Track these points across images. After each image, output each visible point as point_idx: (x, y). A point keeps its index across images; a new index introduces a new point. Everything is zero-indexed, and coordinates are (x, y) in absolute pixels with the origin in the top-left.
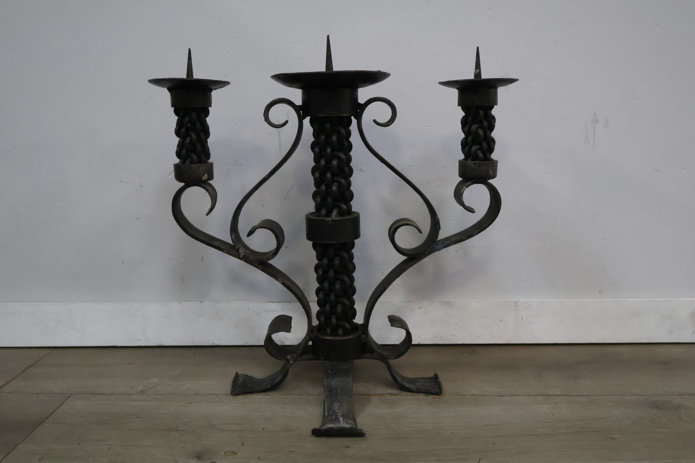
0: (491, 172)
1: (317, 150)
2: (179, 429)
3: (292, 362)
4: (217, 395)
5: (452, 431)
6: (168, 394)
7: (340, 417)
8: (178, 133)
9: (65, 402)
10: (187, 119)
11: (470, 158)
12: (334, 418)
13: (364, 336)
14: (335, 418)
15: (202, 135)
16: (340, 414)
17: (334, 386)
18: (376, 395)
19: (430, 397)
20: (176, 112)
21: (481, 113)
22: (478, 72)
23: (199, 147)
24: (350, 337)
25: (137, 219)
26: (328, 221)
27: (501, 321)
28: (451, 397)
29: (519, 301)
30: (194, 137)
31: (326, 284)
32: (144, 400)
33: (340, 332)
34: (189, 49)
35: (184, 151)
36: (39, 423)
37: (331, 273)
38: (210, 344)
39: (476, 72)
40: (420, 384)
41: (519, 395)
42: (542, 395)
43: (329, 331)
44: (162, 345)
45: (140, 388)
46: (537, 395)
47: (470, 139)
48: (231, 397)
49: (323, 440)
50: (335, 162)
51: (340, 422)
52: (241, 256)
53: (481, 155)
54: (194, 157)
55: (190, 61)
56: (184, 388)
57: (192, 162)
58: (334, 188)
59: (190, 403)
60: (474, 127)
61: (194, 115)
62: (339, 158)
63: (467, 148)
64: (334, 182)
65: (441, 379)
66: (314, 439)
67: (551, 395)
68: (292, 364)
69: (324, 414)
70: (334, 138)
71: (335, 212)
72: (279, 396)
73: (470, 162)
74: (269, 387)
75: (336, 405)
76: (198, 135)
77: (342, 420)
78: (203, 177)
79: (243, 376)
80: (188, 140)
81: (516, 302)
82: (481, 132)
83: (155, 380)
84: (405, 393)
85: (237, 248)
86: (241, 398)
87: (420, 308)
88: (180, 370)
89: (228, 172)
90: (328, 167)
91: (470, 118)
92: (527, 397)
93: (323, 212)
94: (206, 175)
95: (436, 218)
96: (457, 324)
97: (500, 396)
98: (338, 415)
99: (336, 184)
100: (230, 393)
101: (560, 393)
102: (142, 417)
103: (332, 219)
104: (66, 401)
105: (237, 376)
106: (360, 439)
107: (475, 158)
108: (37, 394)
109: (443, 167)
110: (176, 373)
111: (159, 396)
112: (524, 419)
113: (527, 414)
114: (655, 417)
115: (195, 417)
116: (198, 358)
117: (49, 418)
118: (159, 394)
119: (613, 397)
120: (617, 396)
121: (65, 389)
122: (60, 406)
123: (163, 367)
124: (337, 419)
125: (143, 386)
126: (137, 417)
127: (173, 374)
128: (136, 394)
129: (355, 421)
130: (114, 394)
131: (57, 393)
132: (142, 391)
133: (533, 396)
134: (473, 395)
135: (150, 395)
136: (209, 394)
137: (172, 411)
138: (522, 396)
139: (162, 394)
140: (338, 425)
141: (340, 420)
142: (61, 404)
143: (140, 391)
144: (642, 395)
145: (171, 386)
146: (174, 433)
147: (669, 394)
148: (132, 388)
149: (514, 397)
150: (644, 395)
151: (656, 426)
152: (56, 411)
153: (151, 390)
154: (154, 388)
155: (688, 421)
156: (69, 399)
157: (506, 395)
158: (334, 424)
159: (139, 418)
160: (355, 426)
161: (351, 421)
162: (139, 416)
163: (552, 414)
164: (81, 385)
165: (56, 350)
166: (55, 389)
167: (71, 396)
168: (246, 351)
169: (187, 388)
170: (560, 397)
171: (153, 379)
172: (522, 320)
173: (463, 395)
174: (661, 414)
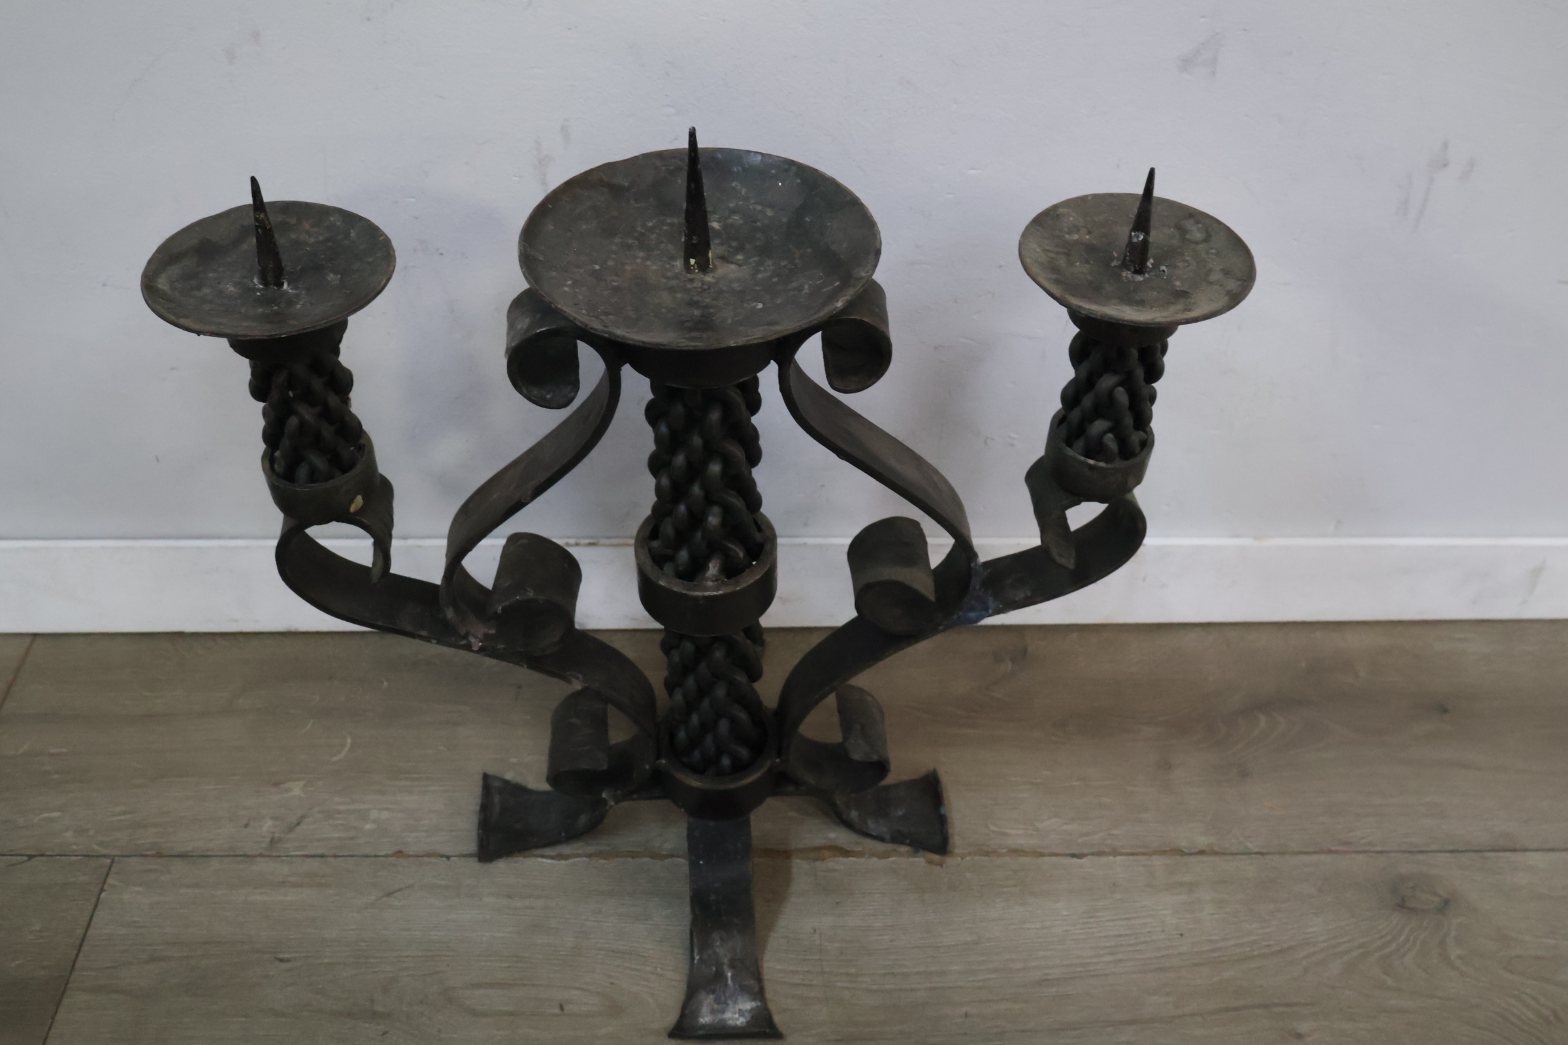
2: (378, 1008)
3: (613, 803)
4: (448, 857)
6: (335, 856)
7: (725, 967)
8: (258, 392)
9: (103, 895)
10: (281, 376)
11: (1080, 444)
12: (713, 972)
14: (717, 971)
16: (726, 960)
17: (713, 891)
18: (803, 852)
19: (921, 859)
22: (1140, 239)
23: (327, 432)
24: (748, 780)
26: (696, 599)
28: (967, 858)
30: (309, 417)
32: (282, 884)
33: (726, 761)
34: (253, 180)
36: (59, 987)
37: (703, 668)
39: (1135, 241)
40: (900, 812)
41: (1115, 852)
42: (1163, 853)
44: (293, 629)
45: (268, 825)
46: (1154, 853)
48: (478, 865)
50: (716, 467)
51: (726, 985)
52: (475, 648)
53: (1110, 440)
56: (368, 827)
57: (313, 477)
58: (713, 518)
59: (389, 895)
60: (1107, 382)
61: (301, 370)
62: (727, 461)
64: (711, 504)
65: (945, 779)
68: (611, 807)
69: (692, 958)
70: (714, 416)
71: (713, 568)
72: (587, 859)
73: (1078, 457)
75: (717, 939)
76: (318, 404)
77: (732, 977)
78: (350, 507)
79: (499, 784)
80: (293, 421)
82: (1121, 395)
83: (296, 789)
84: (869, 845)
85: (462, 633)
86: (501, 865)
88: (349, 741)
90: (695, 470)
92: (1131, 858)
94: (359, 498)
97: (1073, 856)
98: (723, 964)
99: (715, 509)
100: (473, 847)
101: (1202, 841)
102: (288, 960)
103: (706, 592)
104: (102, 890)
105: (487, 781)
106: (771, 1041)
107: (1095, 450)
108: (31, 857)
109: (1001, 267)
110: (342, 756)
111: (315, 864)
112: (1120, 956)
113: (1126, 935)
114: (1393, 946)
115: (407, 957)
116: (386, 684)
117: (78, 965)
118: (313, 852)
119: (1315, 858)
120: (1323, 857)
121: (92, 833)
122: (94, 910)
123: (309, 727)
124: (719, 976)
125: (272, 818)
126: (276, 959)
127: (335, 759)
128: (261, 855)
129: (759, 979)
130: (209, 853)
131: (76, 850)
132: (272, 841)
133: (1144, 854)
134: (1015, 852)
135: (294, 859)
136: (428, 855)
137: (351, 932)
138: (1122, 854)
139: (320, 852)
140: (723, 998)
141: (727, 980)
142: (94, 900)
143: (268, 840)
144: (1378, 852)
145: (337, 816)
146: (367, 1025)
147: (1433, 847)
148: (246, 826)
149: (1104, 860)
150: (1381, 852)
151: (1390, 981)
152: (88, 934)
153: (292, 836)
154: (298, 827)
155: (1458, 963)
156: (110, 881)
157: (1086, 851)
158: (713, 992)
159: (281, 960)
160: (759, 1004)
161: (752, 982)
162: (281, 956)
163: (1180, 932)
164: (124, 813)
165: (39, 643)
166: (69, 836)
167: (110, 868)
169: (374, 826)
170: (1203, 858)
171: (291, 784)
172: (1144, 581)
173: (994, 852)
174: (1406, 933)
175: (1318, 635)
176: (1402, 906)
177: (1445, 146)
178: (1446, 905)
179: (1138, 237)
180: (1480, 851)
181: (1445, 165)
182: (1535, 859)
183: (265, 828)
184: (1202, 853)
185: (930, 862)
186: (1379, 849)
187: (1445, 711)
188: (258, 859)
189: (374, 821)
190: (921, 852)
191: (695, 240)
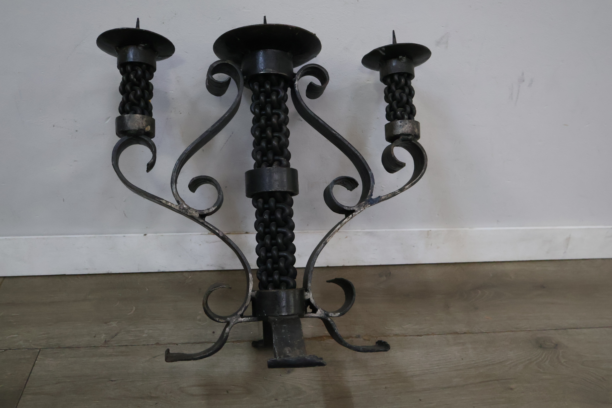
2: (153, 395)
4: (177, 344)
6: (132, 345)
9: (36, 362)
27: (414, 246)
29: (431, 230)
31: (267, 241)
32: (111, 355)
36: (20, 394)
38: (157, 271)
41: (433, 334)
42: (451, 334)
44: (110, 272)
45: (103, 337)
47: (394, 103)
53: (406, 116)
56: (144, 335)
59: (154, 357)
67: (457, 333)
72: (233, 343)
81: (428, 231)
83: (114, 324)
87: (346, 237)
88: (134, 308)
92: (439, 335)
96: (376, 250)
97: (418, 336)
100: (186, 341)
101: (465, 330)
102: (115, 381)
104: (36, 360)
108: (5, 350)
110: (132, 313)
111: (123, 349)
112: (440, 367)
113: (442, 360)
114: (540, 359)
115: (164, 377)
116: (147, 289)
117: (27, 386)
118: (123, 344)
119: (506, 333)
120: (509, 333)
121: (31, 341)
122: (33, 367)
123: (118, 304)
125: (105, 334)
126: (110, 380)
127: (129, 314)
128: (101, 346)
130: (80, 346)
131: (24, 347)
132: (105, 341)
133: (444, 334)
134: (396, 335)
135: (115, 347)
136: (169, 344)
137: (140, 370)
138: (436, 335)
139: (125, 344)
142: (33, 364)
145: (131, 332)
146: (149, 401)
147: (548, 329)
148: (95, 337)
149: (429, 337)
150: (530, 331)
151: (541, 370)
152: (31, 375)
153: (114, 339)
154: (116, 336)
155: (565, 364)
156: (39, 357)
157: (422, 334)
159: (112, 381)
162: (112, 379)
163: (461, 358)
164: (44, 334)
165: (6, 280)
166: (21, 342)
167: (39, 353)
168: (190, 277)
169: (146, 335)
170: (466, 335)
171: (111, 323)
172: (431, 246)
173: (389, 336)
174: (544, 355)
175: (495, 266)
176: (541, 347)
177: (523, 74)
178: (556, 346)
180: (566, 329)
181: (524, 81)
182: (585, 331)
184: (465, 333)
186: (529, 330)
187: (544, 287)
188: (100, 347)
189: (146, 334)
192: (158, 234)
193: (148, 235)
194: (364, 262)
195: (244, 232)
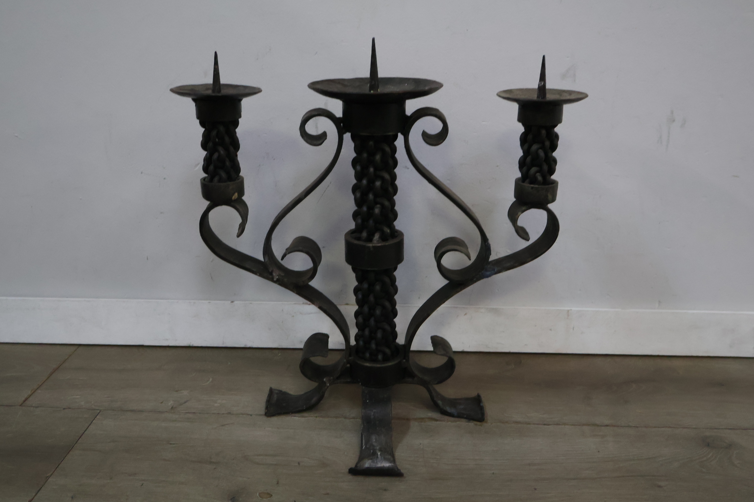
0: (550, 197)
1: (358, 168)
2: (212, 460)
3: (328, 385)
4: (251, 415)
5: (492, 472)
6: (200, 413)
7: (377, 451)
8: (204, 146)
9: (94, 421)
10: (214, 133)
11: (527, 181)
12: (371, 453)
13: (404, 361)
14: (373, 452)
15: (232, 149)
16: (378, 448)
17: (372, 417)
18: (415, 419)
19: (472, 424)
20: (202, 124)
21: (544, 132)
22: (542, 84)
23: (228, 163)
24: (390, 364)
25: (161, 213)
26: (369, 247)
27: (551, 330)
28: (494, 424)
29: (571, 310)
30: (222, 152)
31: (366, 309)
32: (175, 420)
33: (380, 357)
34: (216, 53)
35: (211, 168)
36: (69, 449)
37: (372, 298)
38: (242, 346)
39: (540, 85)
40: (462, 407)
41: (565, 424)
42: (589, 425)
43: (368, 355)
44: (191, 345)
45: (171, 403)
46: (584, 425)
47: (529, 159)
48: (265, 418)
49: (360, 478)
50: (378, 183)
51: (377, 457)
52: (275, 279)
53: (540, 178)
54: (223, 175)
55: (217, 67)
56: (216, 405)
57: (220, 180)
58: (377, 211)
59: (223, 426)
60: (535, 147)
61: (222, 129)
62: (383, 179)
63: (525, 169)
64: (376, 203)
65: (483, 399)
66: (350, 477)
67: (598, 425)
68: (328, 387)
69: (362, 447)
70: (378, 157)
71: (377, 236)
72: (315, 418)
73: (526, 185)
74: (305, 408)
75: (374, 438)
76: (227, 150)
77: (380, 454)
78: (232, 197)
79: (277, 392)
80: (216, 156)
81: (568, 311)
83: (185, 393)
84: (446, 418)
85: (270, 271)
86: (275, 419)
87: (466, 314)
88: (211, 379)
89: (260, 165)
90: (370, 187)
91: (530, 137)
92: (572, 426)
93: (364, 234)
94: (236, 194)
95: (486, 244)
96: (504, 332)
97: (545, 425)
98: (376, 449)
99: (378, 206)
100: (263, 411)
101: (607, 422)
102: (174, 444)
103: (374, 245)
104: (94, 419)
105: (271, 390)
106: (398, 479)
107: (533, 181)
108: (64, 409)
109: (497, 166)
110: (207, 384)
111: (190, 416)
112: (568, 457)
113: (571, 451)
114: (705, 459)
115: (229, 445)
116: (229, 363)
117: (79, 442)
118: (190, 412)
119: (663, 429)
120: (667, 429)
121: (93, 403)
122: (89, 426)
123: (194, 375)
124: (374, 454)
125: (173, 401)
126: (168, 443)
127: (204, 385)
128: (166, 412)
129: (393, 456)
130: (144, 411)
131: (84, 408)
132: (172, 408)
133: (579, 425)
134: (517, 423)
135: (181, 414)
136: (242, 414)
137: (204, 437)
138: (568, 425)
139: (193, 411)
140: (375, 462)
141: (378, 455)
142: (90, 423)
143: (171, 407)
144: (694, 428)
145: (202, 401)
146: (207, 466)
147: (722, 428)
148: (162, 403)
149: (560, 426)
150: (696, 428)
151: (704, 470)
152: (85, 433)
153: (181, 406)
154: (184, 404)
155: (738, 465)
156: (98, 417)
157: (551, 423)
158: (371, 459)
159: (171, 444)
160: (393, 465)
161: (390, 457)
162: (171, 442)
163: (598, 451)
164: (108, 397)
165: (81, 348)
166: (83, 403)
167: (99, 413)
168: (280, 354)
169: (219, 405)
170: (608, 427)
171: (183, 391)
172: (573, 330)
173: (507, 422)
174: (711, 454)
175: (659, 361)
176: (708, 445)
177: (672, 113)
178: (730, 446)
179: (541, 84)
180: (746, 429)
181: (674, 121)
183: (170, 404)
185: (476, 425)
186: (694, 427)
187: (723, 385)
189: (219, 403)
190: (472, 421)
191: (373, 83)
192: (247, 302)
193: (236, 302)
194: (489, 347)
195: (344, 304)
